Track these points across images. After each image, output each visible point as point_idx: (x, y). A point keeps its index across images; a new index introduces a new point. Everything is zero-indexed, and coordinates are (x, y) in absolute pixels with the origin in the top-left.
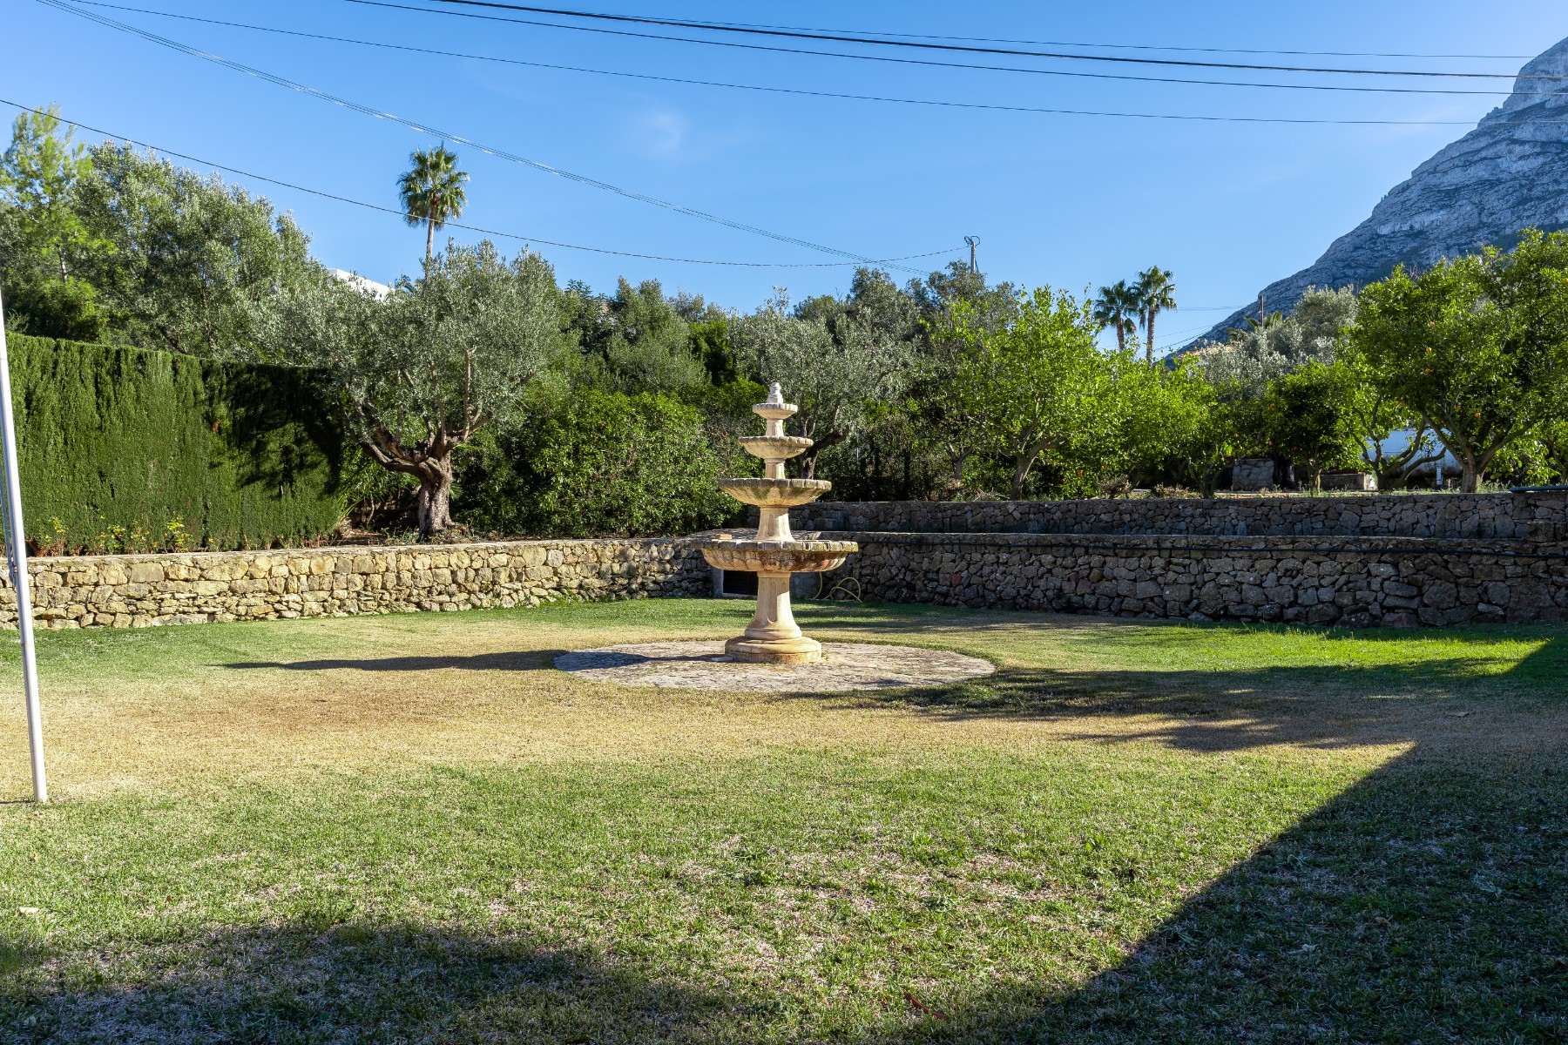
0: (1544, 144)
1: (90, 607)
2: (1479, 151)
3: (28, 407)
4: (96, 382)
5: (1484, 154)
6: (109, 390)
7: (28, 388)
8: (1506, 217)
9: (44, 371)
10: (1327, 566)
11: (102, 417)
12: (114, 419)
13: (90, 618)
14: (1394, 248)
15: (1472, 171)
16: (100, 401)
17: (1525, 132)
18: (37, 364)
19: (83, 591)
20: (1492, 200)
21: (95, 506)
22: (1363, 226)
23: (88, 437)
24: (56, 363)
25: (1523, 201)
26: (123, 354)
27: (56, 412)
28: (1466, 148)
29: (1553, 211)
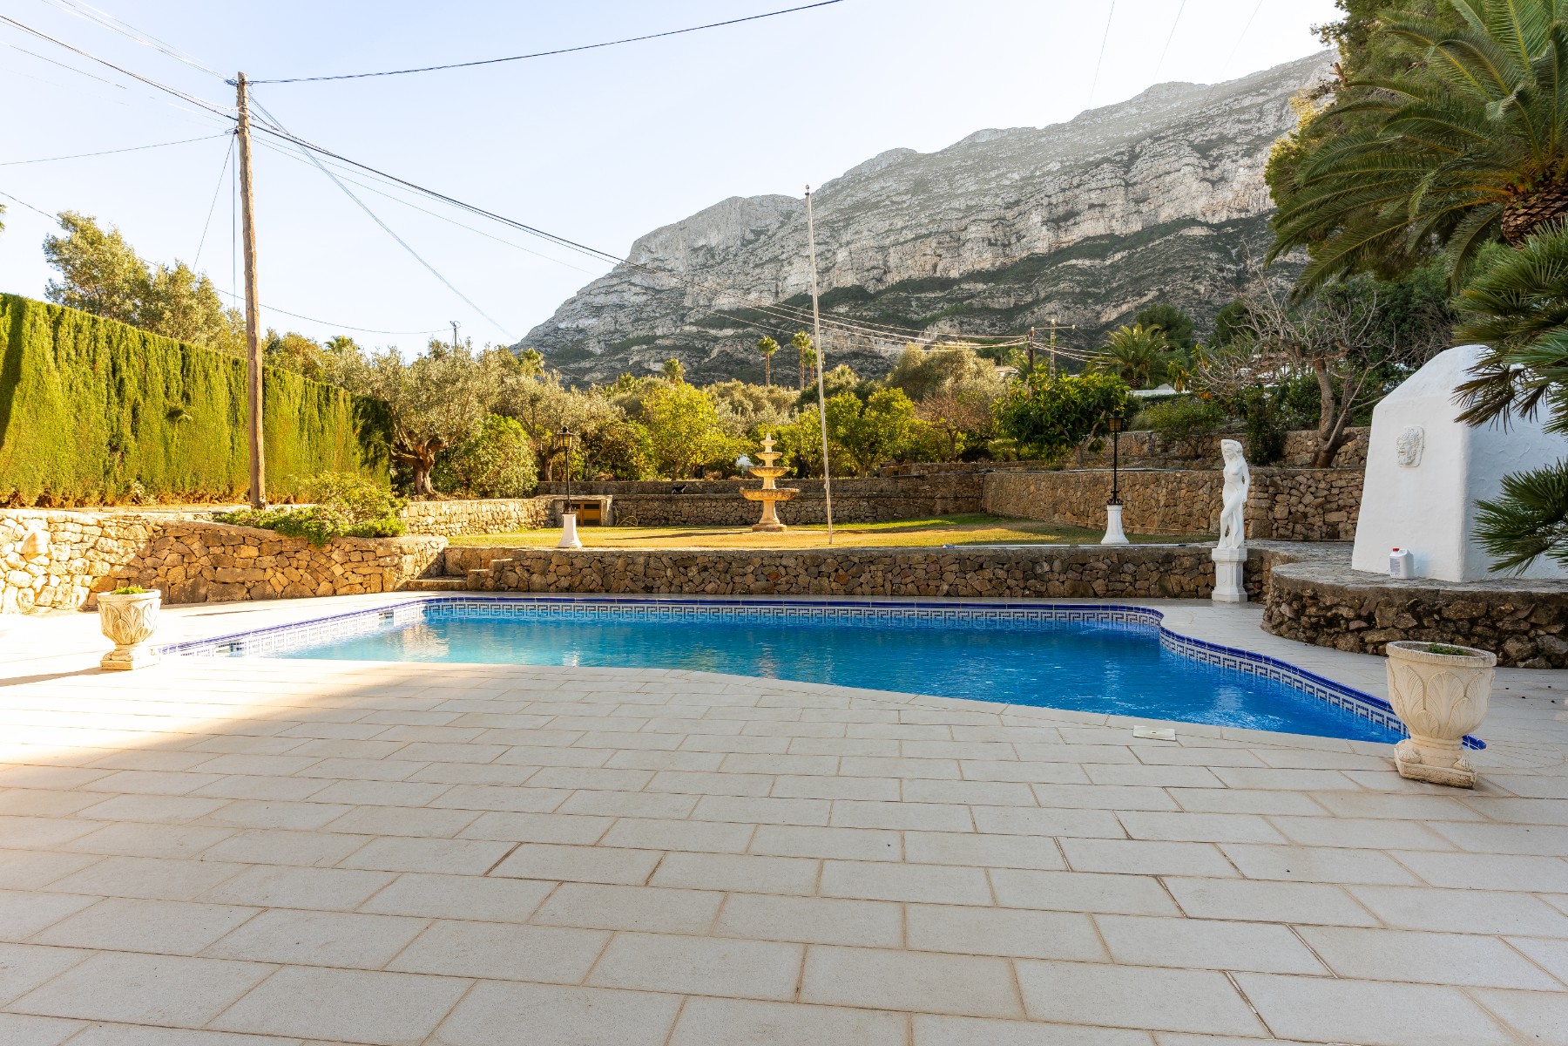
0: (646, 288)
2: (613, 286)
5: (615, 288)
8: (629, 328)
10: (846, 503)
14: (569, 338)
15: (610, 297)
17: (637, 279)
20: (622, 317)
22: (550, 321)
25: (637, 320)
28: (606, 283)
29: (653, 328)
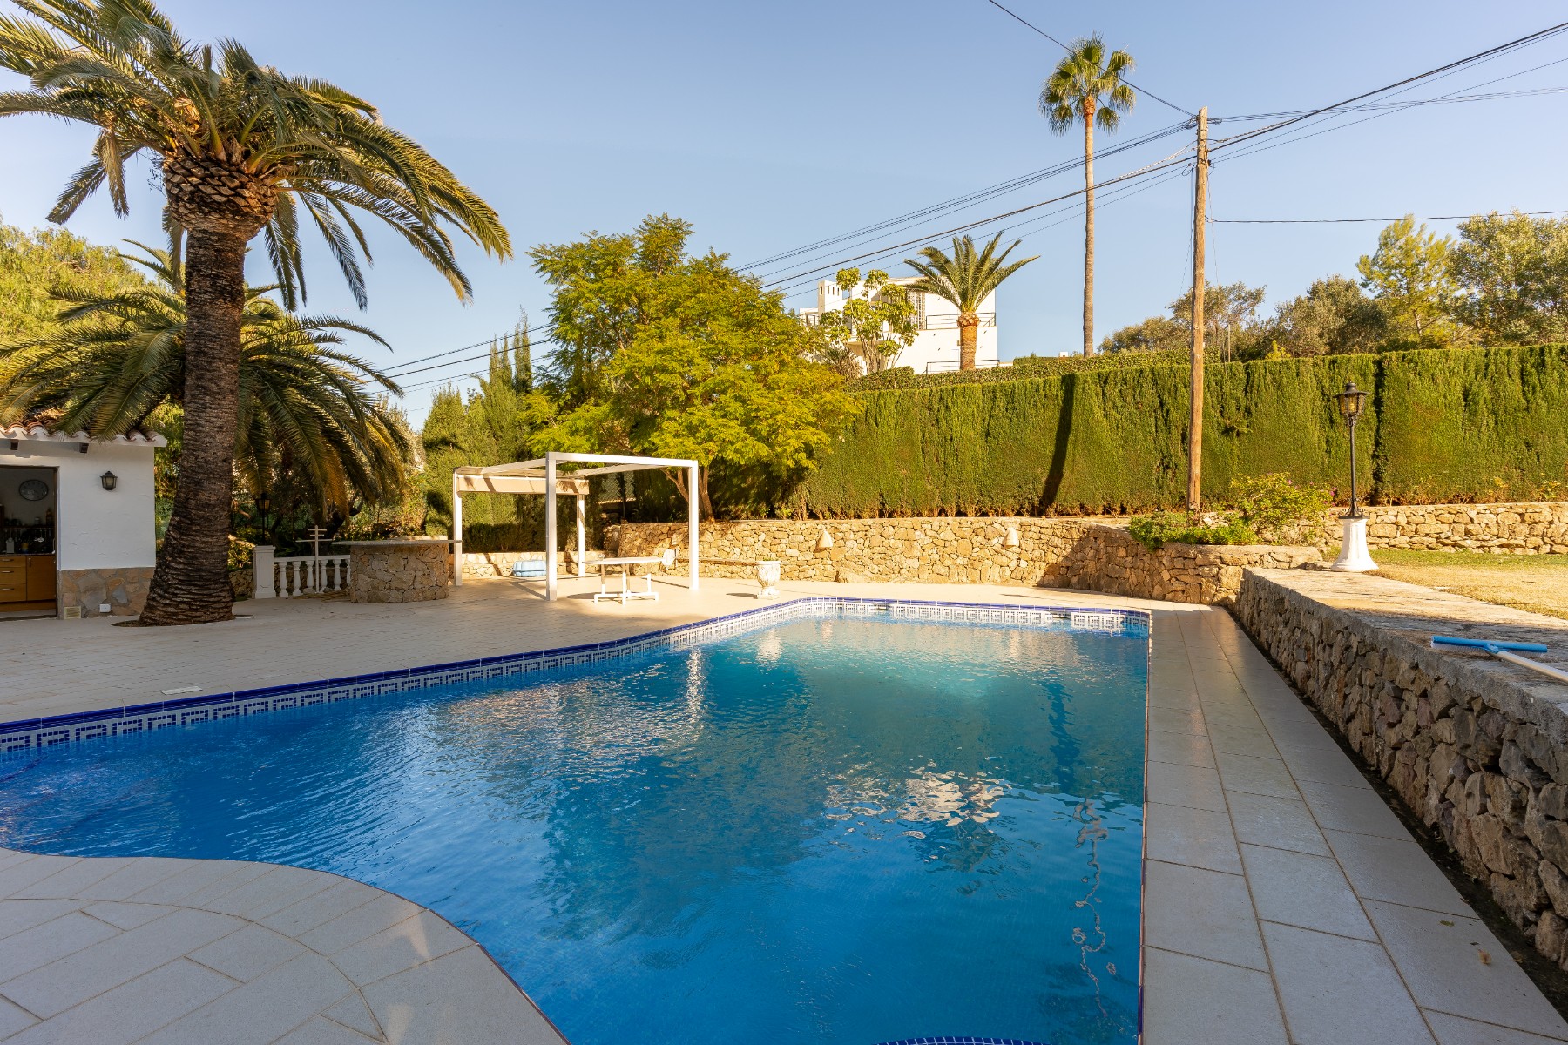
1: (1546, 539)
3: (1465, 400)
4: (1522, 374)
6: (1534, 379)
7: (1465, 387)
9: (1477, 374)
11: (1528, 401)
12: (1540, 401)
13: (1547, 548)
16: (1526, 389)
18: (1472, 368)
19: (1540, 528)
21: (1522, 470)
23: (1516, 418)
24: (1487, 366)
26: (1547, 350)
27: (1488, 401)
